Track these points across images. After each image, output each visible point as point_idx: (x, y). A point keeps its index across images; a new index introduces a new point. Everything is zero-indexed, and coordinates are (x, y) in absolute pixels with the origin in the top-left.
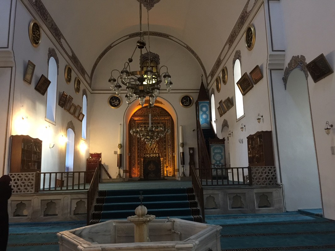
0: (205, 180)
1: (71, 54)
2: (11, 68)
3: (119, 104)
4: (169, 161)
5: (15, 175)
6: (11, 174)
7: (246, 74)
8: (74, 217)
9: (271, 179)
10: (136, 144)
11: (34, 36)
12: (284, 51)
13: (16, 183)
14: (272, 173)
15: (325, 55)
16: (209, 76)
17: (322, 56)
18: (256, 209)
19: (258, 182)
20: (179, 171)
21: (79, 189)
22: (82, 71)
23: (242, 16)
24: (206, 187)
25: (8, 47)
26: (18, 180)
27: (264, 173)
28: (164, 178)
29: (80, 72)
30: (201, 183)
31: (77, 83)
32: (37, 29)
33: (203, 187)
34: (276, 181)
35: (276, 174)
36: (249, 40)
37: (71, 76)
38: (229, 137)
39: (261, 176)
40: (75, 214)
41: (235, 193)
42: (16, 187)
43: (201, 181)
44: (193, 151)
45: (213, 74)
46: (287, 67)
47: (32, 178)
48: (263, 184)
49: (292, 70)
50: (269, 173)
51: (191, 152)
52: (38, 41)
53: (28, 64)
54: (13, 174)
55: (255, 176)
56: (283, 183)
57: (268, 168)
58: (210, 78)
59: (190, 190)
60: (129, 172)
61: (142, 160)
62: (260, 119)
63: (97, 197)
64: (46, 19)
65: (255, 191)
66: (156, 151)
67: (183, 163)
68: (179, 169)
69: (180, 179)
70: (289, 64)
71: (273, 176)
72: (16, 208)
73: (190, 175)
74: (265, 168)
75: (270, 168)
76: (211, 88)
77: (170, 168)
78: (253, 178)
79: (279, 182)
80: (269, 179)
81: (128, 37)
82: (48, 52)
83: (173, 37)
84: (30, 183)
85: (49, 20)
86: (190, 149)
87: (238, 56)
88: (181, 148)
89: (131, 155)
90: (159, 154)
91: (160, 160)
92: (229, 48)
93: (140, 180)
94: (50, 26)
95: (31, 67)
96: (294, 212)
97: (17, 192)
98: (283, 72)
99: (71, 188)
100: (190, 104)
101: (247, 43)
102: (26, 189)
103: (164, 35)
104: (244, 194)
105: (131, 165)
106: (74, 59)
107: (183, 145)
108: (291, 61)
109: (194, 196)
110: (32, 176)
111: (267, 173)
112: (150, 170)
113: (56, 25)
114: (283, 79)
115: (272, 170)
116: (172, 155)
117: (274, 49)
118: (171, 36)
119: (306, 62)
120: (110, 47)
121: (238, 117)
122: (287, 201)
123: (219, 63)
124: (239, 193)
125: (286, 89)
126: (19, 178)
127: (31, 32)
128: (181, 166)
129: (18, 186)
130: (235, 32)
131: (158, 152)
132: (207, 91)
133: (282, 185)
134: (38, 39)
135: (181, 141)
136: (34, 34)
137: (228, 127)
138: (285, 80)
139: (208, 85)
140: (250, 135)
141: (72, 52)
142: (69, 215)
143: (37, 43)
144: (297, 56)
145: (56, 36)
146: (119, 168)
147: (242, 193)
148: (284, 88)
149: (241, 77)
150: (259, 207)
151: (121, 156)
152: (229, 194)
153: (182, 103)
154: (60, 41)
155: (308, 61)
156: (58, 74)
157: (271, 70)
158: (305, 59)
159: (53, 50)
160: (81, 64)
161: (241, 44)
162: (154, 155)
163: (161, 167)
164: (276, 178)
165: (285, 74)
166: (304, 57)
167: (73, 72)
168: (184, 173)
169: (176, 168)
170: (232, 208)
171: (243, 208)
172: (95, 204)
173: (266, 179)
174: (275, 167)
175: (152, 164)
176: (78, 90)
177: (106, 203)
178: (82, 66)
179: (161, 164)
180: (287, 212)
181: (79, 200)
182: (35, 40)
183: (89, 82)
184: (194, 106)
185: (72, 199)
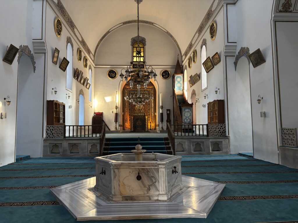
0: (177, 133)
1: (81, 40)
2: (44, 54)
3: (116, 76)
4: (151, 119)
5: (51, 126)
6: (48, 126)
7: (209, 57)
8: (89, 154)
9: (222, 133)
10: (128, 106)
11: (58, 29)
12: (236, 43)
13: (51, 132)
14: (223, 128)
15: (261, 50)
16: (183, 55)
17: (259, 50)
18: (211, 152)
19: (213, 134)
20: (159, 126)
21: (92, 137)
22: (89, 52)
23: (208, 13)
24: (177, 137)
25: (42, 39)
26: (53, 130)
27: (217, 129)
28: (148, 131)
29: (87, 52)
30: (174, 135)
31: (85, 61)
32: (59, 24)
33: (175, 137)
34: (225, 134)
35: (225, 129)
36: (212, 32)
37: (81, 56)
38: (196, 103)
39: (215, 130)
40: (90, 153)
41: (196, 142)
42: (51, 134)
43: (174, 133)
44: (170, 112)
45: (186, 54)
46: (237, 55)
47: (61, 129)
48: (216, 136)
49: (240, 57)
50: (221, 128)
51: (168, 112)
52: (60, 32)
53: (55, 50)
54: (49, 126)
55: (211, 130)
56: (230, 135)
57: (220, 125)
58: (184, 57)
59: (166, 139)
60: (123, 126)
61: (132, 117)
62: (217, 91)
63: (104, 142)
64: (65, 15)
65: (211, 140)
66: (142, 112)
67: (162, 120)
68: (159, 125)
69: (159, 132)
70: (239, 53)
71: (224, 130)
72: (52, 148)
73: (167, 129)
74: (218, 125)
75: (221, 125)
76: (185, 65)
77: (152, 124)
78: (210, 132)
79: (227, 134)
80: (221, 132)
81: (122, 24)
82: (66, 40)
83: (156, 24)
84: (61, 132)
85: (66, 15)
86: (167, 110)
87: (204, 43)
88: (161, 109)
89: (124, 114)
90: (144, 113)
91: (145, 118)
92: (199, 36)
93: (131, 132)
94: (67, 20)
95: (57, 52)
96: (235, 154)
97: (52, 138)
98: (235, 58)
99: (87, 136)
100: (168, 77)
101: (211, 34)
102: (58, 136)
103: (149, 23)
104: (203, 142)
105: (124, 120)
106: (83, 43)
107: (162, 107)
108: (240, 50)
109: (169, 143)
110: (61, 127)
111: (219, 128)
112: (138, 125)
113: (71, 19)
114: (234, 63)
115: (223, 127)
116: (154, 114)
117: (229, 41)
118: (155, 24)
119: (249, 52)
120: (108, 32)
121: (203, 89)
122: (232, 147)
123: (191, 46)
124: (199, 142)
125: (236, 70)
126: (53, 129)
127: (56, 26)
128: (160, 123)
129: (52, 134)
130: (203, 25)
131: (144, 112)
132: (181, 66)
133: (229, 136)
134: (60, 31)
135: (161, 105)
136: (58, 28)
137: (196, 95)
138: (236, 64)
139: (183, 62)
140: (210, 102)
141: (82, 38)
142: (86, 153)
143: (59, 34)
144: (244, 47)
145: (71, 27)
146: (116, 123)
147: (202, 142)
148: (235, 70)
149: (206, 59)
150: (213, 151)
151: (117, 114)
152: (193, 142)
153: (163, 76)
154: (74, 31)
155: (251, 52)
156: (73, 55)
157: (226, 56)
158: (249, 50)
159: (70, 38)
160: (87, 46)
161: (207, 35)
162: (141, 114)
163: (146, 123)
164: (225, 132)
165: (236, 59)
166: (248, 49)
167: (82, 53)
168: (162, 128)
169: (157, 123)
170: (195, 151)
171: (202, 151)
172: (104, 146)
173: (218, 132)
174: (225, 125)
175: (139, 121)
176: (86, 66)
177: (111, 146)
178: (88, 48)
179: (146, 121)
180: (231, 154)
181: (93, 144)
182: (59, 31)
183: (93, 59)
184: (171, 78)
185: (88, 143)
